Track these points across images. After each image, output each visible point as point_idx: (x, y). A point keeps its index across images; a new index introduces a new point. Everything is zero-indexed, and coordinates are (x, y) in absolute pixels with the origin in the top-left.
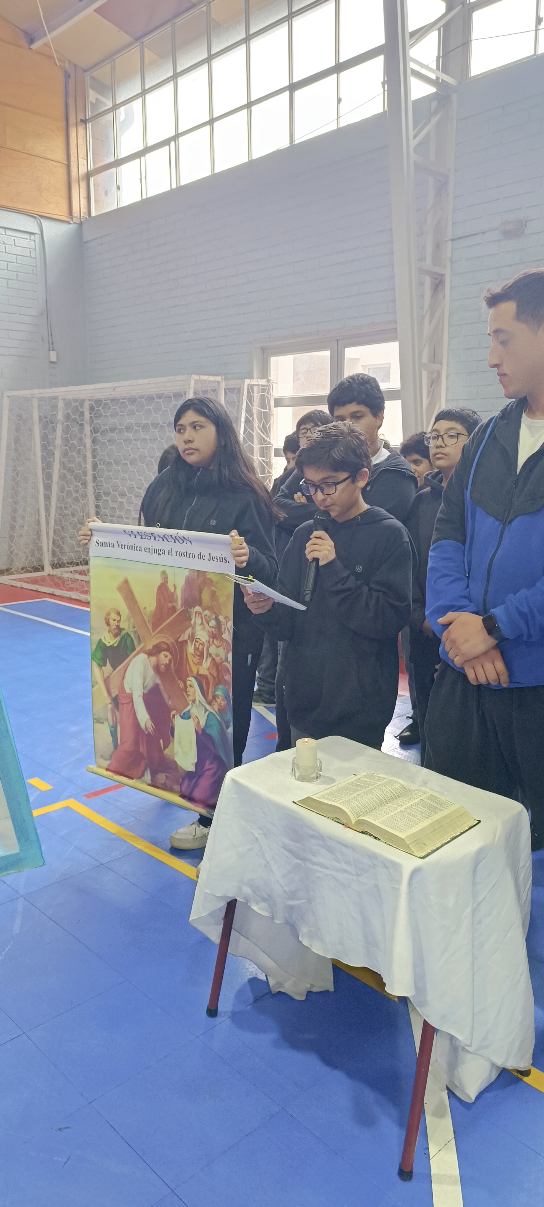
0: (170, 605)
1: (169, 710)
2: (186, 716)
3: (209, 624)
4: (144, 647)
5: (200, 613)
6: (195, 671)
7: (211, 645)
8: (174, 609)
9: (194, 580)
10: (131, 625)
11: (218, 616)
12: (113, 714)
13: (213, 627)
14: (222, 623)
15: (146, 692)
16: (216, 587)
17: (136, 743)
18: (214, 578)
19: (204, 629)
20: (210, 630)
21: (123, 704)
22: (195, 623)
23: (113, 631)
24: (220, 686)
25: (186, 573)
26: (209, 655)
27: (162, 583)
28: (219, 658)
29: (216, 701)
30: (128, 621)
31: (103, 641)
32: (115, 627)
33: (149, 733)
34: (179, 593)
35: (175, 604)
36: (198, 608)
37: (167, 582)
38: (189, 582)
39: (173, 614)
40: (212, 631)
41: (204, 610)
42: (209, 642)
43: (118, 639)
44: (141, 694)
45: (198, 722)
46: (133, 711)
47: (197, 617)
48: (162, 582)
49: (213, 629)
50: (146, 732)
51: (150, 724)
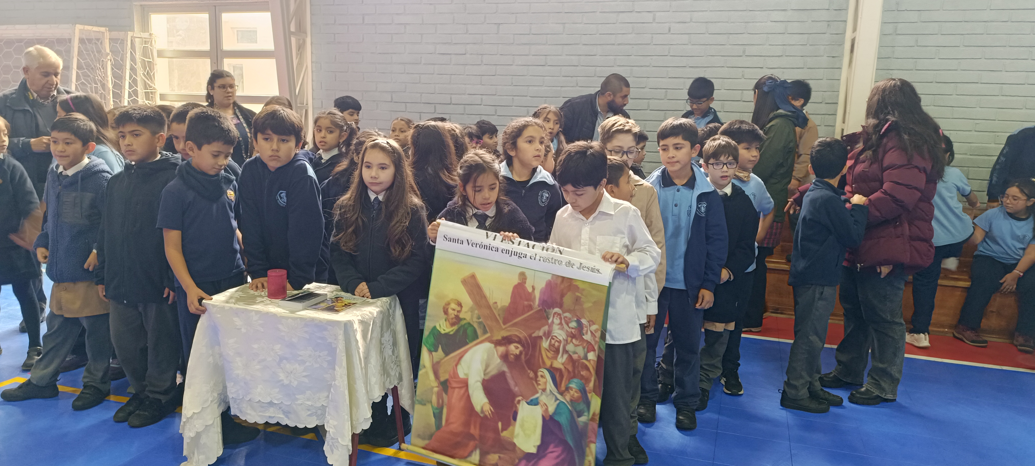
0: (526, 303)
1: (514, 396)
2: (534, 403)
3: (568, 325)
4: (492, 336)
5: (559, 314)
6: (548, 363)
7: (569, 344)
8: (530, 307)
9: (556, 284)
10: (475, 316)
11: (581, 319)
12: (439, 396)
13: (573, 328)
14: (584, 326)
15: (487, 378)
16: (582, 294)
17: (467, 424)
18: (581, 286)
19: (562, 329)
20: (569, 330)
21: (454, 388)
22: (553, 322)
23: (450, 320)
24: (575, 380)
25: (549, 277)
26: (565, 351)
27: (519, 284)
28: (577, 355)
29: (569, 392)
30: (471, 312)
31: (438, 328)
32: (454, 316)
33: (486, 416)
34: (537, 294)
35: (532, 303)
36: (557, 310)
37: (525, 283)
38: (550, 286)
39: (528, 311)
40: (572, 332)
41: (564, 312)
42: (567, 340)
43: (455, 328)
44: (480, 379)
45: (547, 410)
46: (466, 394)
47: (555, 317)
48: (520, 282)
49: (573, 331)
50: (482, 415)
51: (488, 408)
